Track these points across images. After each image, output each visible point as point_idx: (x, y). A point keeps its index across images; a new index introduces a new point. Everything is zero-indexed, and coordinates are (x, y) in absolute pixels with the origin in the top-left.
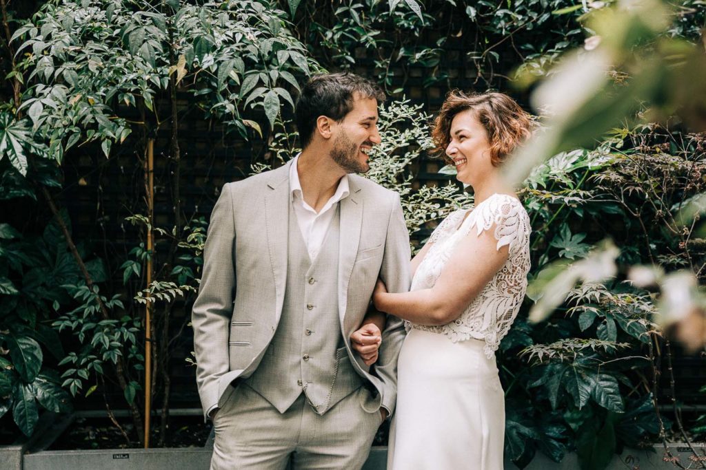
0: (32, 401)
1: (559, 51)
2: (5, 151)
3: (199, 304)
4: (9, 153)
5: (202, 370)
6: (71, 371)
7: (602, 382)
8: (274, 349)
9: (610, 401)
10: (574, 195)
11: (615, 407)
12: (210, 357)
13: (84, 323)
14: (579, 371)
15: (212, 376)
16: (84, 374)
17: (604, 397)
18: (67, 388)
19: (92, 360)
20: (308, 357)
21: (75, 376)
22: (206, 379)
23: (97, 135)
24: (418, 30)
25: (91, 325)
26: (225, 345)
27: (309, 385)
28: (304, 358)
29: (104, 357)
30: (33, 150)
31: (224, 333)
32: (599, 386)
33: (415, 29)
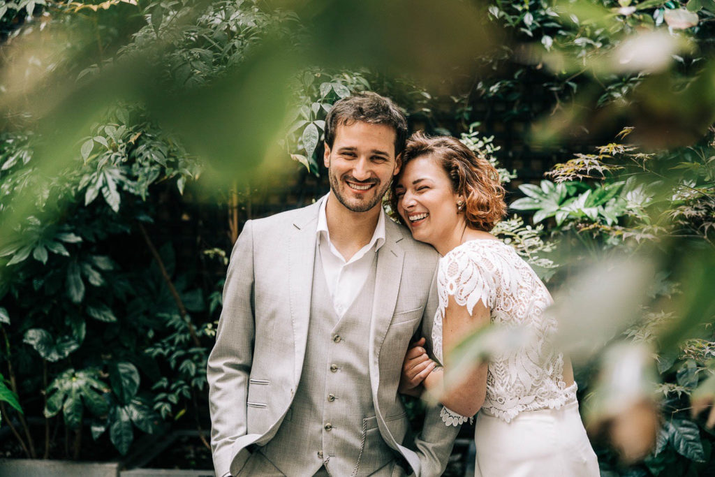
0: (126, 422)
1: (642, 79)
2: (101, 189)
3: (215, 357)
4: (104, 190)
5: (216, 432)
6: (162, 395)
7: (682, 429)
8: (292, 414)
9: (690, 449)
10: (646, 232)
11: (695, 456)
12: (226, 417)
13: (176, 350)
15: (227, 439)
16: (174, 399)
17: (684, 444)
18: (159, 410)
19: (181, 386)
20: (331, 427)
21: (165, 400)
22: (219, 442)
24: (496, 63)
25: (180, 353)
27: (331, 459)
28: (326, 428)
29: (193, 383)
30: (125, 188)
31: (243, 391)
32: (679, 432)
33: (492, 64)
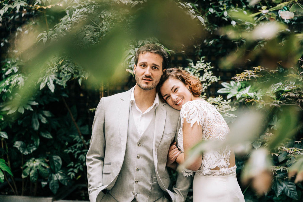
0: (56, 181)
2: (47, 83)
3: (89, 155)
4: (48, 84)
5: (90, 185)
6: (71, 169)
7: (289, 185)
8: (121, 177)
9: (292, 194)
10: (274, 103)
11: (294, 197)
12: (94, 179)
13: (77, 150)
14: (279, 180)
15: (95, 188)
16: (76, 171)
17: (289, 192)
18: (70, 176)
19: (79, 165)
20: (138, 181)
21: (72, 171)
22: (91, 190)
23: (77, 77)
24: (212, 31)
25: (79, 152)
26: (101, 173)
27: (138, 195)
28: (136, 182)
29: (84, 164)
30: (57, 82)
31: (101, 168)
32: (287, 187)
33: (211, 31)
